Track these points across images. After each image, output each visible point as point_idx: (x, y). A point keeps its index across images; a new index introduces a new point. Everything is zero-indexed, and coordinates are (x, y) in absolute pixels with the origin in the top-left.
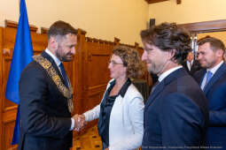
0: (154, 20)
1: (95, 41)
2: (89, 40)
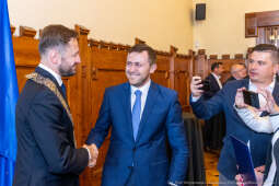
0: (204, 5)
1: (104, 45)
2: (93, 44)
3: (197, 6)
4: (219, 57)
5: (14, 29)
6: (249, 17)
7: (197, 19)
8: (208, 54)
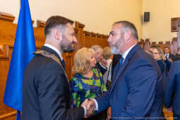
0: (149, 13)
1: (93, 35)
2: (87, 34)
3: (145, 13)
4: (157, 43)
5: (33, 22)
6: (174, 20)
7: (145, 21)
8: (151, 41)
